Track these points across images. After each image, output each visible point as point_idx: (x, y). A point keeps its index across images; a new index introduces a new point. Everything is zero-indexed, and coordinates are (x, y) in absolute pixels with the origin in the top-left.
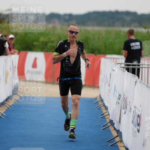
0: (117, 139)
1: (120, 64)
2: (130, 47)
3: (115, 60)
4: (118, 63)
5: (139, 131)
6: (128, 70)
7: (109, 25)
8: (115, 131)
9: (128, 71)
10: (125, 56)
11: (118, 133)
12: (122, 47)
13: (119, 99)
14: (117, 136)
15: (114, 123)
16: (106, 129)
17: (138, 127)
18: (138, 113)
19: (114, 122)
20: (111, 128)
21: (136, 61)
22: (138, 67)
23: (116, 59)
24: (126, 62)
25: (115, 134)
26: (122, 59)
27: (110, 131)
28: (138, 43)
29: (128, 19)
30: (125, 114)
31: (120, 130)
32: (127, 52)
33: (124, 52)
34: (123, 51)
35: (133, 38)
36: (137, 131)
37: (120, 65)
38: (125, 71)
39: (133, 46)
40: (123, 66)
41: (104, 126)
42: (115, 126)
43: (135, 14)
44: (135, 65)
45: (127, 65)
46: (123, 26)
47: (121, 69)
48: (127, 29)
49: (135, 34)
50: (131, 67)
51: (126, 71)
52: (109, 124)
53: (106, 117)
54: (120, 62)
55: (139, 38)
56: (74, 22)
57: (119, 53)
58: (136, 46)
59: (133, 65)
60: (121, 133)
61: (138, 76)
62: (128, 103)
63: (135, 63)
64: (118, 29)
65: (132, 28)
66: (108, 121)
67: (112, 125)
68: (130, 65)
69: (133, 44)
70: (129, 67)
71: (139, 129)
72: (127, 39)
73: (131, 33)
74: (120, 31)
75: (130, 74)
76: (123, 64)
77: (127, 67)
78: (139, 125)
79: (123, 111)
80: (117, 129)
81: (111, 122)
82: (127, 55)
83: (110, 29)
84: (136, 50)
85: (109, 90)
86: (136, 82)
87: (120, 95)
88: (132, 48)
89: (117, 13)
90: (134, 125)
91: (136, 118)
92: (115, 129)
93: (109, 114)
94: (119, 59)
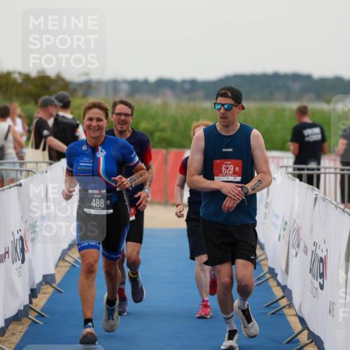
0: (284, 302)
1: (286, 167)
2: (303, 136)
3: (276, 160)
4: (281, 165)
5: (322, 287)
6: (300, 177)
7: (263, 99)
8: (279, 288)
9: (301, 180)
10: (294, 153)
11: (284, 292)
12: (289, 137)
13: (284, 229)
14: (283, 297)
15: (277, 275)
16: (263, 284)
17: (321, 281)
18: (321, 255)
19: (276, 272)
20: (272, 283)
21: (313, 161)
22: (318, 172)
23: (278, 158)
24: (296, 163)
25: (278, 292)
26: (288, 158)
27: (270, 288)
28: (317, 130)
29: (296, 86)
30: (296, 256)
31: (289, 287)
32: (297, 145)
33: (292, 146)
34: (290, 144)
35: (307, 120)
36: (318, 286)
37: (284, 169)
38: (295, 181)
39: (308, 136)
40: (291, 170)
41: (258, 279)
42: (279, 278)
43: (308, 78)
44: (313, 170)
45: (299, 169)
46: (288, 99)
47: (288, 177)
48: (294, 105)
49: (309, 113)
50: (306, 172)
51: (298, 180)
52: (268, 276)
53: (262, 262)
54: (285, 164)
55: (318, 121)
56: (200, 94)
57: (283, 148)
58: (313, 134)
59: (308, 169)
60: (290, 292)
61: (318, 187)
62: (302, 236)
63: (313, 165)
64: (279, 105)
65: (305, 103)
66: (266, 269)
67: (272, 277)
68: (303, 169)
69: (307, 132)
70: (302, 172)
71: (322, 283)
72: (295, 123)
73: (303, 111)
74: (283, 110)
75: (305, 185)
76: (290, 167)
77: (299, 172)
78: (322, 276)
79: (293, 252)
80: (282, 284)
81: (272, 271)
82: (297, 151)
83: (265, 105)
84: (315, 142)
85: (266, 214)
86: (316, 199)
87: (286, 223)
88: (307, 139)
89: (276, 76)
90: (314, 276)
91: (316, 264)
92: (279, 284)
93: (266, 258)
94: (282, 158)
